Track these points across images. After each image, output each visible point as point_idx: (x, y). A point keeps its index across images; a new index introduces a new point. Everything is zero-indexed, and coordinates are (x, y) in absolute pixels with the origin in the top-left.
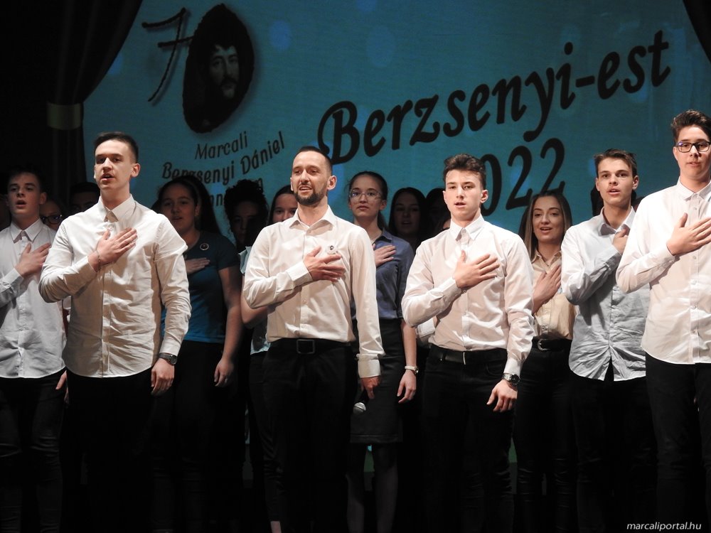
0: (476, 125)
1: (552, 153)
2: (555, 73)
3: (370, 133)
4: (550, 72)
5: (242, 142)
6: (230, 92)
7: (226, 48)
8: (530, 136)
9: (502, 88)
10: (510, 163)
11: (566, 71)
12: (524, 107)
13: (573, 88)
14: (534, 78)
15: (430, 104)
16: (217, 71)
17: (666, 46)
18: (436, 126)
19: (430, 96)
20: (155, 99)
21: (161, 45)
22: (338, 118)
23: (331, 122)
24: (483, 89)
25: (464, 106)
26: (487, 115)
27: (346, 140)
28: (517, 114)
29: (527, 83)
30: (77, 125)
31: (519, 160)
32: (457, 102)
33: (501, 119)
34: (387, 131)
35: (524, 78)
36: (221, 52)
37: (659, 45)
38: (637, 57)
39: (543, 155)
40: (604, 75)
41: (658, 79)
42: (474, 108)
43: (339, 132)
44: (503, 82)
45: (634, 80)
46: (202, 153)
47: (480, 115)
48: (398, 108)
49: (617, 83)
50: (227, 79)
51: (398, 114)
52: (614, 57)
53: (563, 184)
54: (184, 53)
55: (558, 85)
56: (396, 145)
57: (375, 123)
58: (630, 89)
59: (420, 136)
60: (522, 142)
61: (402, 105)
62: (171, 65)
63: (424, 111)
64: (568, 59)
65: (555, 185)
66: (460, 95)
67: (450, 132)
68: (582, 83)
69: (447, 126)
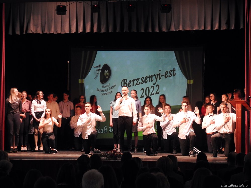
0: (146, 83)
1: (157, 87)
2: (158, 74)
3: (129, 84)
4: (157, 74)
5: (109, 85)
6: (107, 77)
7: (107, 70)
8: (154, 84)
9: (150, 77)
10: (151, 88)
11: (159, 74)
12: (153, 80)
13: (161, 77)
14: (155, 75)
15: (138, 79)
16: (105, 74)
17: (175, 70)
18: (139, 83)
19: (138, 78)
20: (95, 78)
21: (96, 70)
22: (124, 81)
23: (123, 82)
24: (147, 77)
25: (144, 80)
26: (147, 81)
27: (125, 85)
28: (152, 81)
29: (154, 76)
30: (83, 83)
31: (152, 88)
32: (143, 79)
33: (149, 82)
34: (132, 83)
35: (153, 75)
36: (106, 71)
37: (174, 70)
38: (171, 72)
39: (156, 87)
40: (166, 75)
41: (174, 75)
42: (145, 80)
43: (124, 83)
44: (150, 76)
45: (170, 76)
46: (103, 87)
47: (146, 81)
48: (133, 80)
49: (168, 76)
50: (107, 75)
51: (133, 81)
52: (167, 72)
53: (159, 92)
54: (100, 71)
55: (158, 76)
56: (133, 86)
57: (130, 82)
58: (170, 77)
59: (137, 84)
60: (153, 85)
61: (134, 79)
62: (98, 73)
63: (138, 80)
64: (160, 72)
65: (158, 92)
66: (143, 78)
67: (141, 84)
68: (162, 76)
69: (141, 83)
